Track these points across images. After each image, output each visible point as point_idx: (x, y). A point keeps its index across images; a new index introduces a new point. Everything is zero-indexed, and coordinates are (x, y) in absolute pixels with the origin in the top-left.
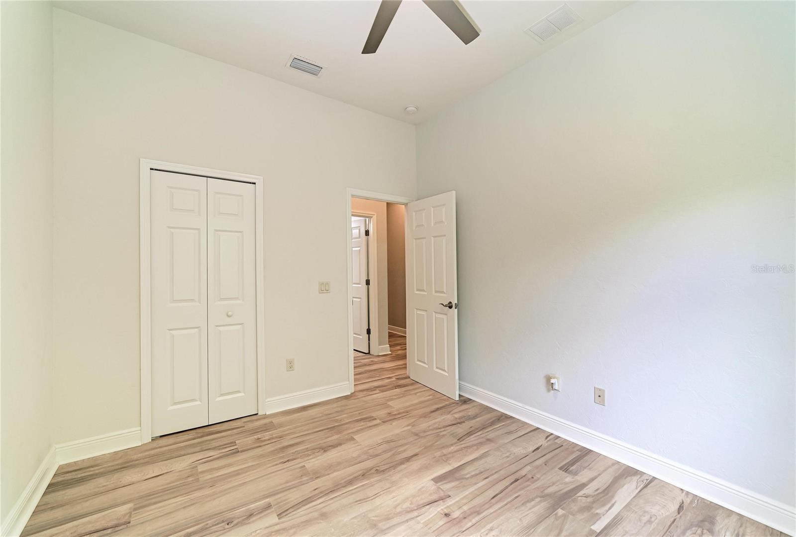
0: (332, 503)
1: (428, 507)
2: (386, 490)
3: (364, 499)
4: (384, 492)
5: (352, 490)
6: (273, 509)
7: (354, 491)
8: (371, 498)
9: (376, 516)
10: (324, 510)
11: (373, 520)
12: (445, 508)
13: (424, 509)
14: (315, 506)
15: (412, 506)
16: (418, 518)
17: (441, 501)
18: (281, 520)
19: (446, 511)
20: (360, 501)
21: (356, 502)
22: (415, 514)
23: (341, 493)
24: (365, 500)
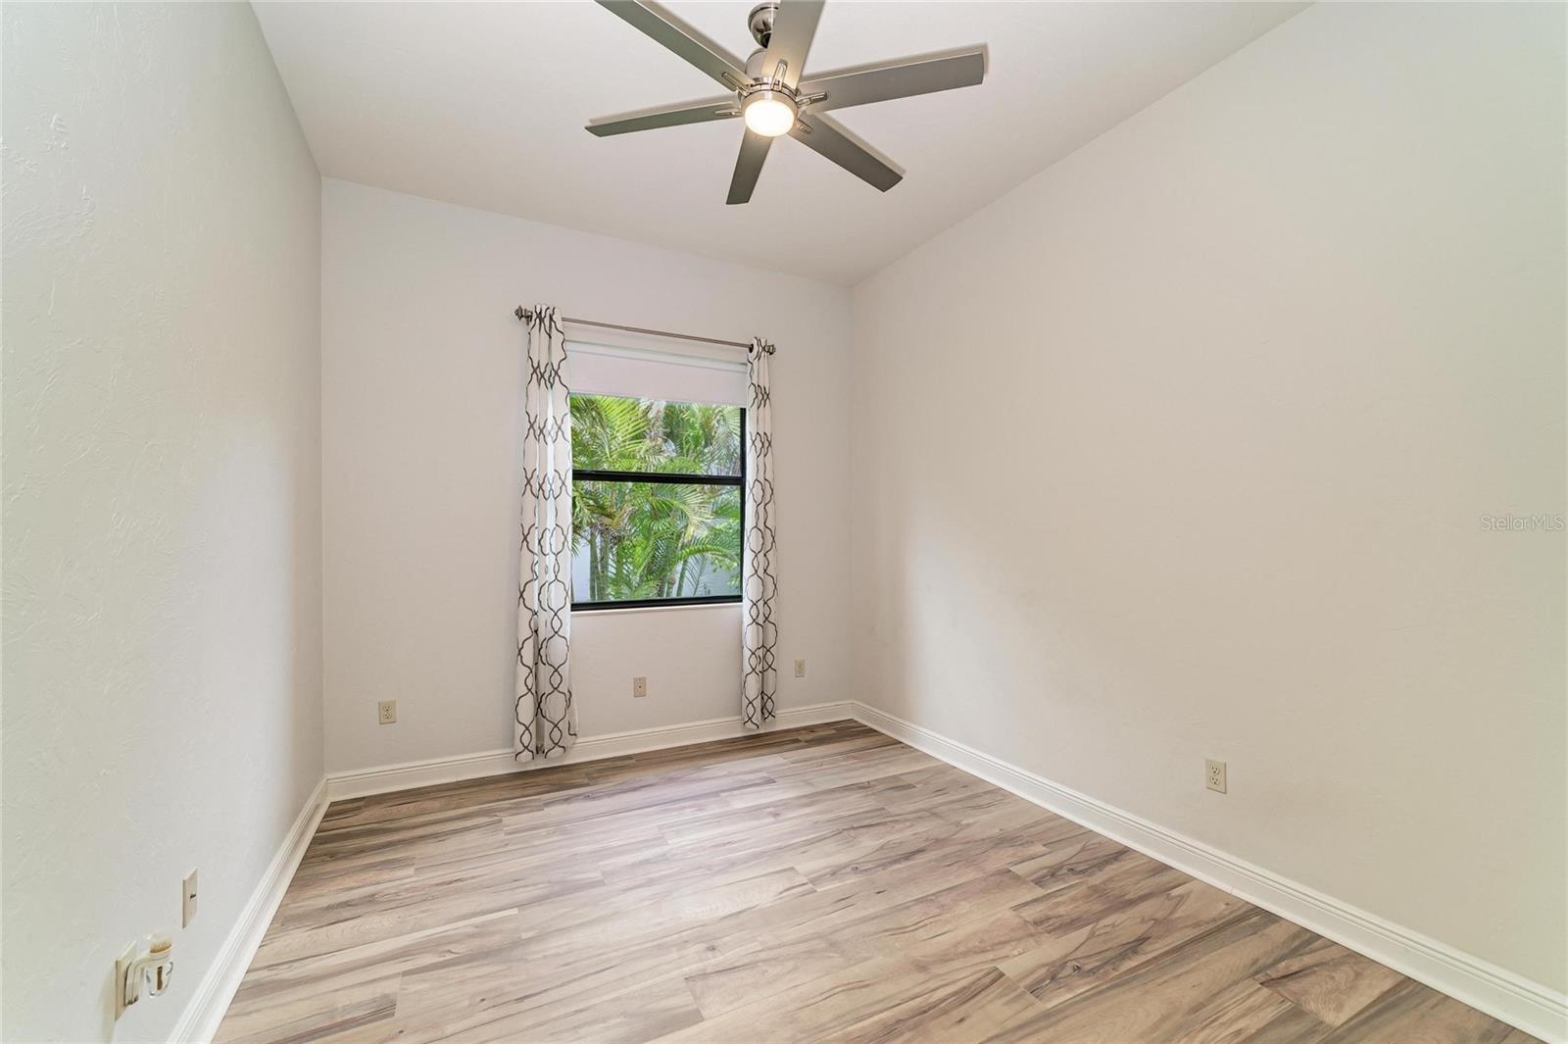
0: (914, 987)
1: (737, 964)
2: (809, 1003)
3: (853, 989)
4: (813, 1001)
5: (881, 1011)
6: (1023, 984)
7: (880, 1007)
8: (840, 989)
9: (830, 957)
10: (922, 977)
11: (835, 952)
12: (709, 959)
13: (746, 960)
14: (945, 985)
15: (764, 968)
16: (760, 948)
17: (709, 971)
18: (992, 965)
19: (710, 954)
20: (862, 985)
21: (867, 986)
22: (763, 956)
23: (902, 1006)
24: (850, 986)
